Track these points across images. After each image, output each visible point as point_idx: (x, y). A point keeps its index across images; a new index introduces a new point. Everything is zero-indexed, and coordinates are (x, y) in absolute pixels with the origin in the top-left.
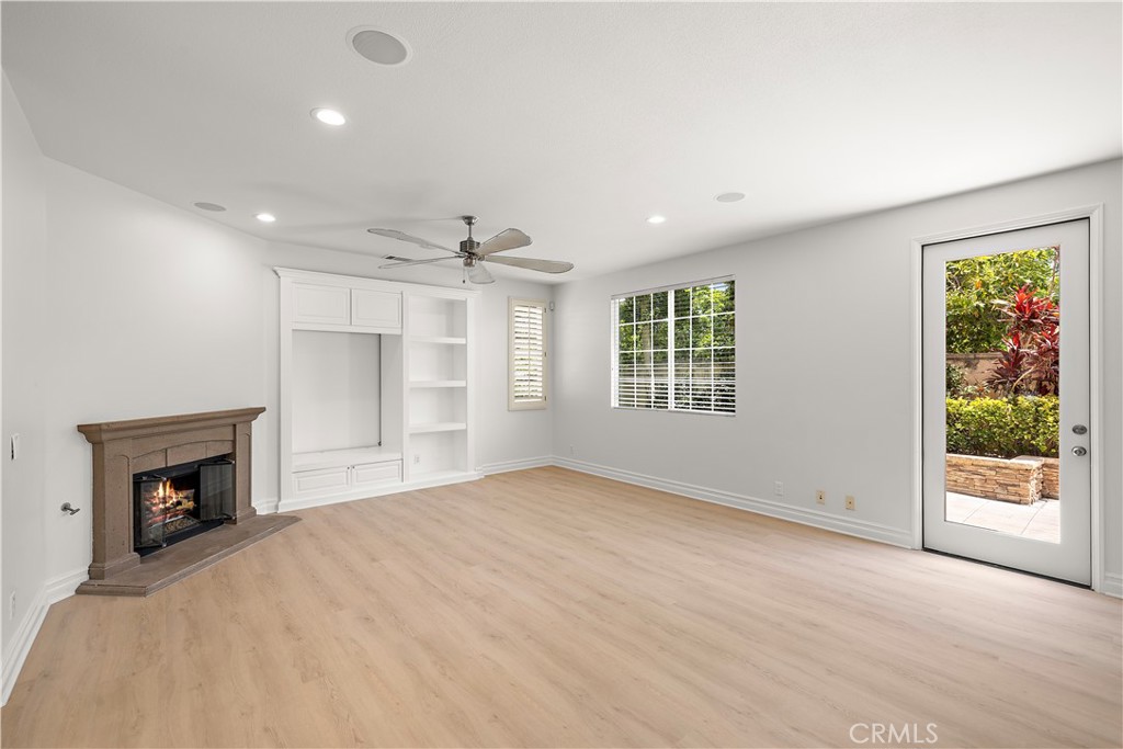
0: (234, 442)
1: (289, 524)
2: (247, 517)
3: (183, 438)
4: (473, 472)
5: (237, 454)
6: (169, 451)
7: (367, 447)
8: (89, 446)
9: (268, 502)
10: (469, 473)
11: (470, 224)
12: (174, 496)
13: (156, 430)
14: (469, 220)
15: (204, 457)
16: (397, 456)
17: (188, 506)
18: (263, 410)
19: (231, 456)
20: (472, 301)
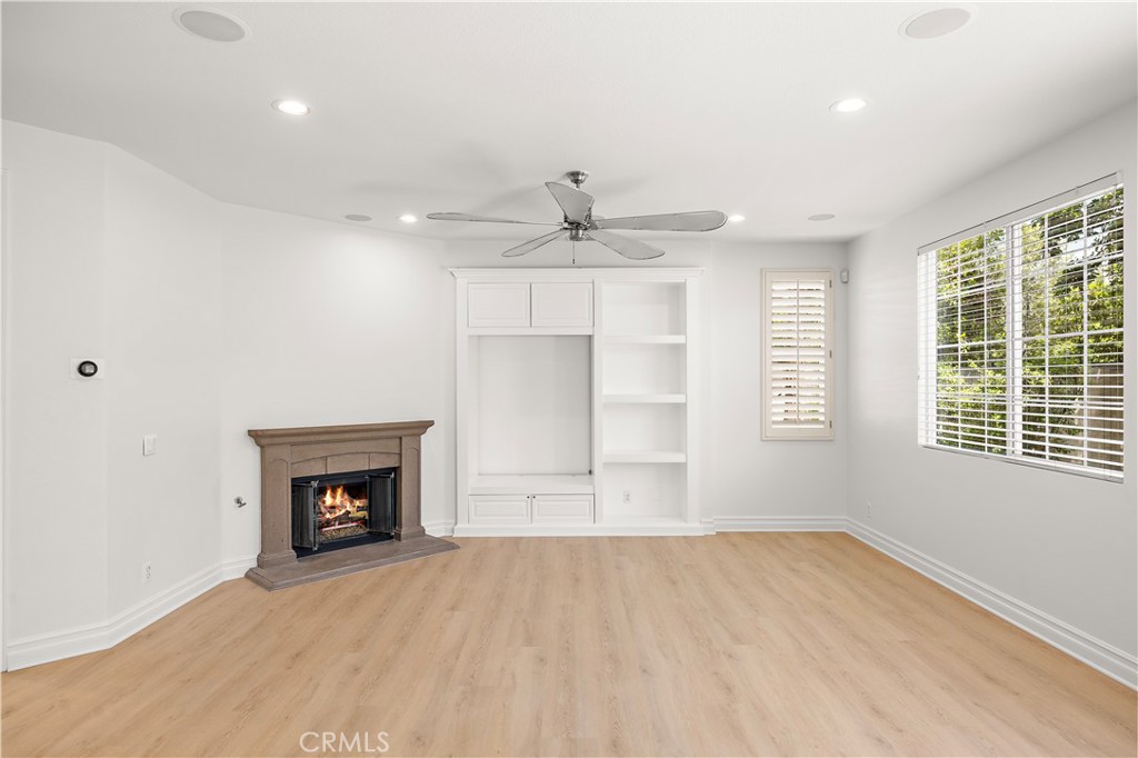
0: (400, 455)
1: (441, 551)
2: (413, 536)
3: (342, 448)
4: (698, 525)
5: (403, 468)
6: (329, 460)
7: (574, 475)
8: (258, 449)
9: (445, 524)
10: (690, 525)
11: (577, 181)
12: (348, 505)
13: (312, 438)
14: (575, 177)
15: (367, 468)
16: (589, 490)
17: (361, 514)
18: (431, 423)
19: (395, 470)
20: (693, 282)
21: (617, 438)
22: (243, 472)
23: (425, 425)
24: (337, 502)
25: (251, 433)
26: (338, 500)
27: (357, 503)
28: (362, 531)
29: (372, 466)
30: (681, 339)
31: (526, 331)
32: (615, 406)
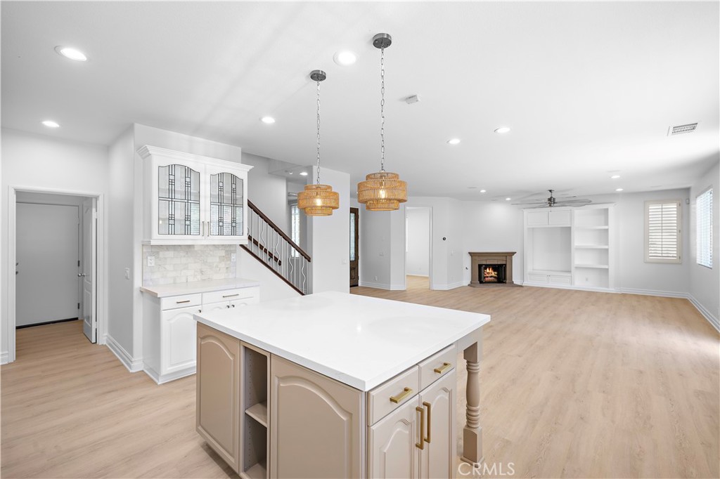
0: (507, 261)
1: (518, 288)
2: (510, 283)
3: (491, 258)
5: (507, 264)
6: (487, 260)
7: (564, 272)
8: (471, 257)
9: (520, 281)
10: (609, 289)
14: (550, 191)
16: (569, 276)
17: (496, 276)
18: (516, 253)
19: (505, 265)
20: (612, 209)
21: (578, 260)
22: (467, 262)
23: (513, 253)
25: (469, 253)
26: (491, 271)
27: (495, 273)
28: (497, 280)
29: (499, 263)
30: (606, 227)
31: (547, 226)
32: (579, 249)
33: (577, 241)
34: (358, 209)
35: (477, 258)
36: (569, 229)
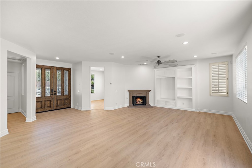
0: (146, 94)
2: (148, 105)
3: (138, 93)
9: (153, 104)
10: (193, 109)
11: (159, 57)
13: (135, 91)
16: (175, 102)
17: (142, 101)
18: (151, 90)
19: (146, 96)
20: (194, 67)
21: (179, 94)
22: (127, 95)
23: (150, 91)
24: (139, 100)
25: (128, 91)
26: (139, 99)
27: (141, 100)
28: (142, 104)
29: (143, 95)
30: (191, 77)
31: (165, 77)
32: (179, 88)
33: (178, 84)
34: (70, 69)
35: (131, 93)
36: (174, 78)
